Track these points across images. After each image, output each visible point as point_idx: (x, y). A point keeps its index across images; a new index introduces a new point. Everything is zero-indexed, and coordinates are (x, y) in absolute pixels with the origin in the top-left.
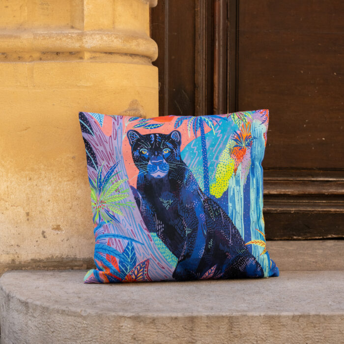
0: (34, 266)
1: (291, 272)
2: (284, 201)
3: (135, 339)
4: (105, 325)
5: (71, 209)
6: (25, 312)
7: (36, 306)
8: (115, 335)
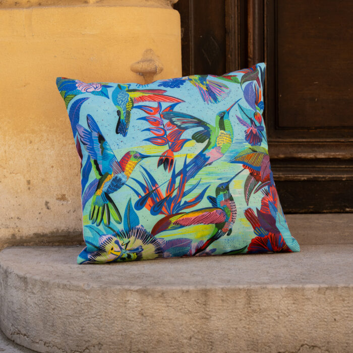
0: (37, 241)
1: (332, 245)
2: (333, 166)
3: (142, 315)
4: (109, 300)
5: (77, 175)
6: (24, 288)
7: (36, 280)
8: (120, 311)
